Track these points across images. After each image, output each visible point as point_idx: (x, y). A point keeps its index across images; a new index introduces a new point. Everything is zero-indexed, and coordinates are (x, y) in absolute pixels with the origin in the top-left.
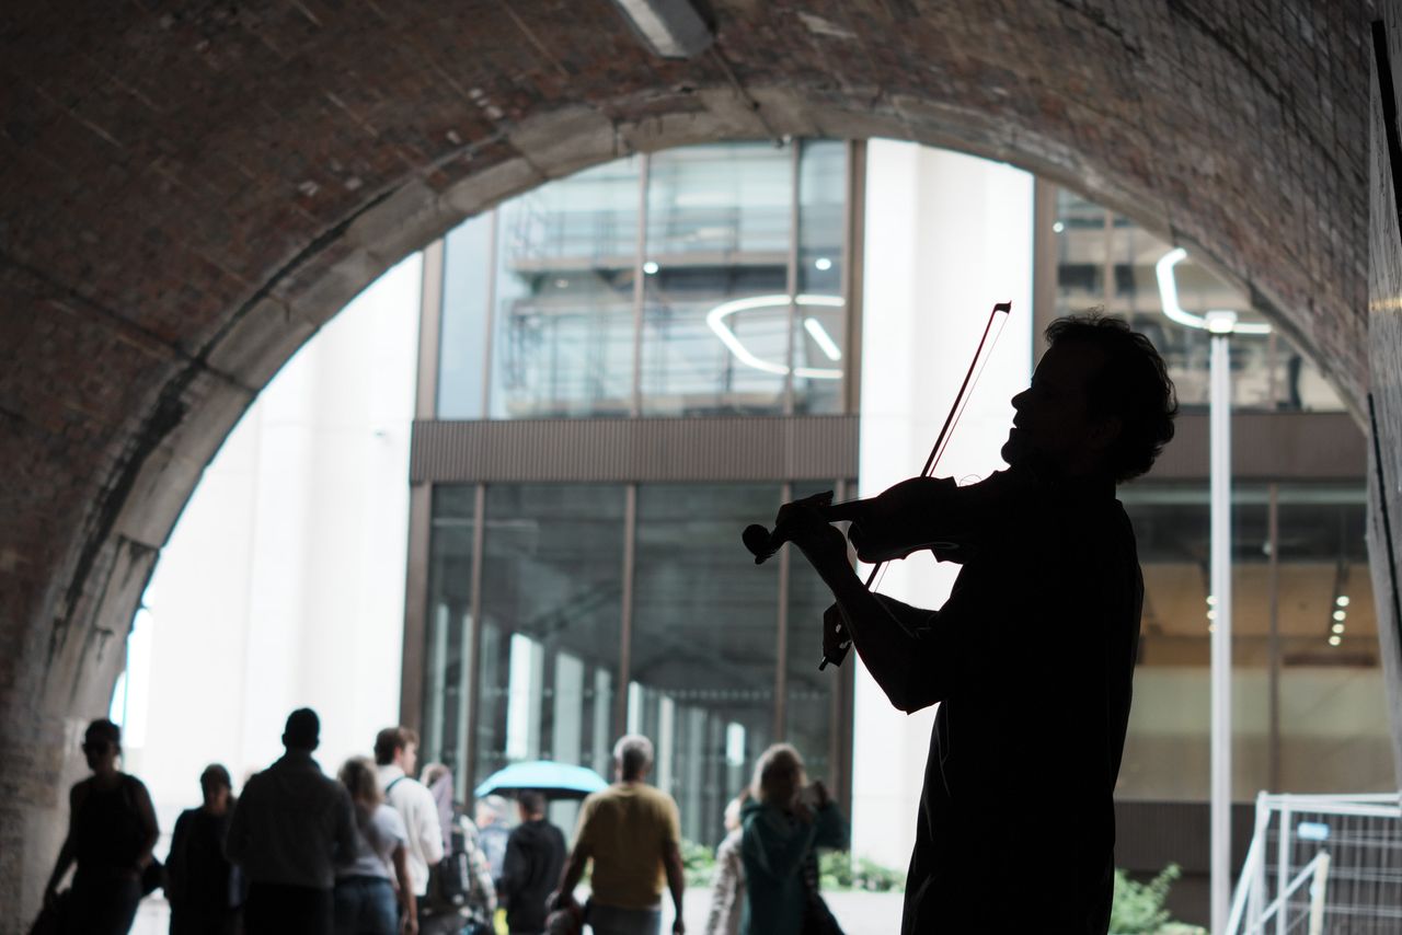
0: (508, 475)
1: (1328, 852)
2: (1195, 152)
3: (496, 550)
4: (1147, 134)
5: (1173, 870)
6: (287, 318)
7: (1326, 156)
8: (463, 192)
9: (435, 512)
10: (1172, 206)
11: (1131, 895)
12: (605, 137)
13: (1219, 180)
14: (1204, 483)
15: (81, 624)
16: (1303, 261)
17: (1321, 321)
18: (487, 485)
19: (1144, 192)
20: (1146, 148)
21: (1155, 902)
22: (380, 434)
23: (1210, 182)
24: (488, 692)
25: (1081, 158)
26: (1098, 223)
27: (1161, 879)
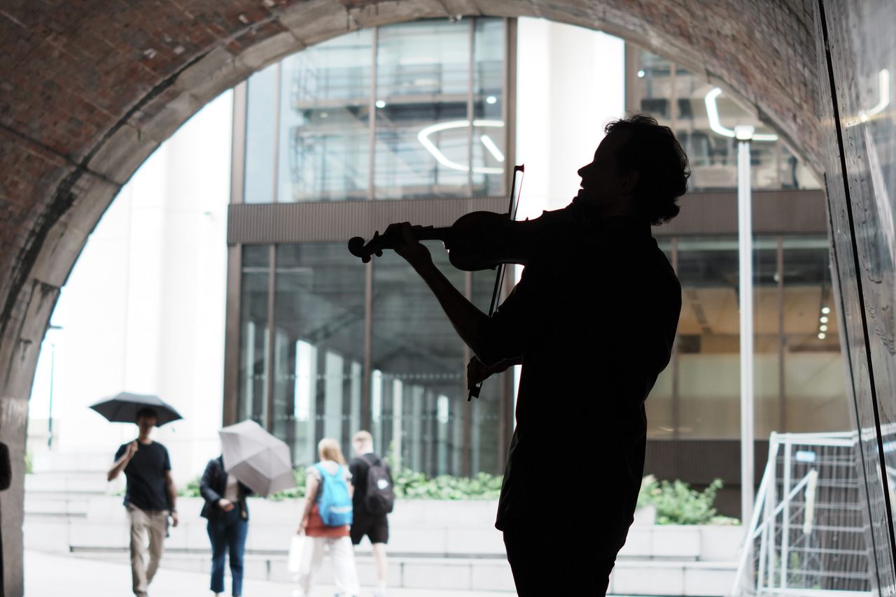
0: (290, 238)
1: (816, 470)
2: (718, 20)
3: (285, 287)
4: (688, 10)
5: (718, 483)
6: (139, 137)
7: (798, 20)
8: (251, 55)
9: (244, 264)
10: (706, 57)
11: (692, 499)
12: (342, 18)
13: (734, 38)
14: (735, 236)
15: (10, 337)
16: (788, 89)
17: (802, 129)
18: (277, 245)
19: (688, 47)
20: (688, 19)
21: (707, 503)
22: (207, 213)
23: (729, 40)
24: (280, 377)
25: (648, 27)
26: (666, 72)
27: (711, 489)
